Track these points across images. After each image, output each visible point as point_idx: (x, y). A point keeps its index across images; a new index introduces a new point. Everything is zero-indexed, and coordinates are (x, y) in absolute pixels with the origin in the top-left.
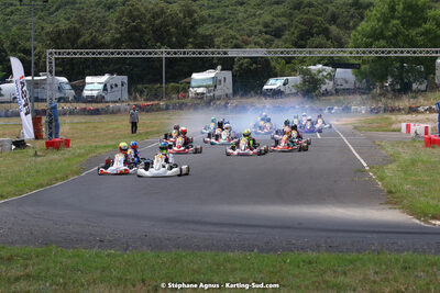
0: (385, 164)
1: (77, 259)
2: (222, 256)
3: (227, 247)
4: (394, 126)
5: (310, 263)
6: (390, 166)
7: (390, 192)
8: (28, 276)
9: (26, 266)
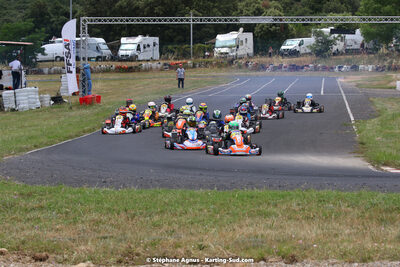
0: (370, 119)
4: (391, 84)
6: (373, 120)
7: (362, 143)
8: (41, 208)
9: (40, 200)
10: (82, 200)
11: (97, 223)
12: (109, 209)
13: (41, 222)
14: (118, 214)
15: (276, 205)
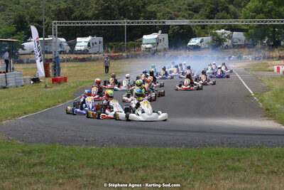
0: (264, 92)
1: (72, 152)
3: (166, 145)
4: (269, 68)
5: (218, 154)
6: (267, 93)
7: (267, 110)
8: (41, 163)
9: (40, 157)
10: (74, 157)
11: (92, 177)
12: (99, 164)
13: (43, 176)
14: (107, 169)
15: (239, 161)
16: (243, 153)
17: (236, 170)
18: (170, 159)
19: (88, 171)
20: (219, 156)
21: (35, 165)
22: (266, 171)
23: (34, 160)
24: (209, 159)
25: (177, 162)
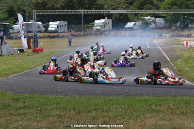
0: (177, 59)
1: (46, 99)
2: (107, 98)
3: (110, 95)
4: (181, 43)
5: (145, 101)
6: (179, 60)
7: (179, 71)
8: (25, 107)
9: (24, 103)
10: (47, 103)
11: (60, 116)
12: (64, 108)
13: (26, 116)
14: (70, 111)
15: (160, 105)
16: (163, 100)
17: (158, 112)
18: (112, 104)
19: (57, 112)
20: (147, 102)
21: (21, 108)
22: (178, 113)
23: (20, 105)
24: (139, 105)
25: (117, 107)
